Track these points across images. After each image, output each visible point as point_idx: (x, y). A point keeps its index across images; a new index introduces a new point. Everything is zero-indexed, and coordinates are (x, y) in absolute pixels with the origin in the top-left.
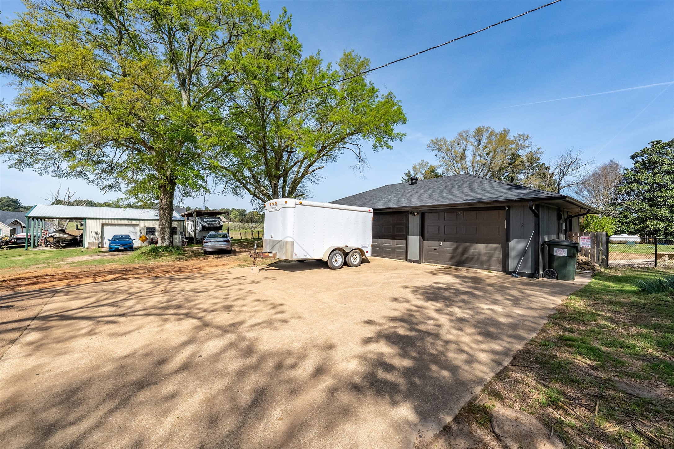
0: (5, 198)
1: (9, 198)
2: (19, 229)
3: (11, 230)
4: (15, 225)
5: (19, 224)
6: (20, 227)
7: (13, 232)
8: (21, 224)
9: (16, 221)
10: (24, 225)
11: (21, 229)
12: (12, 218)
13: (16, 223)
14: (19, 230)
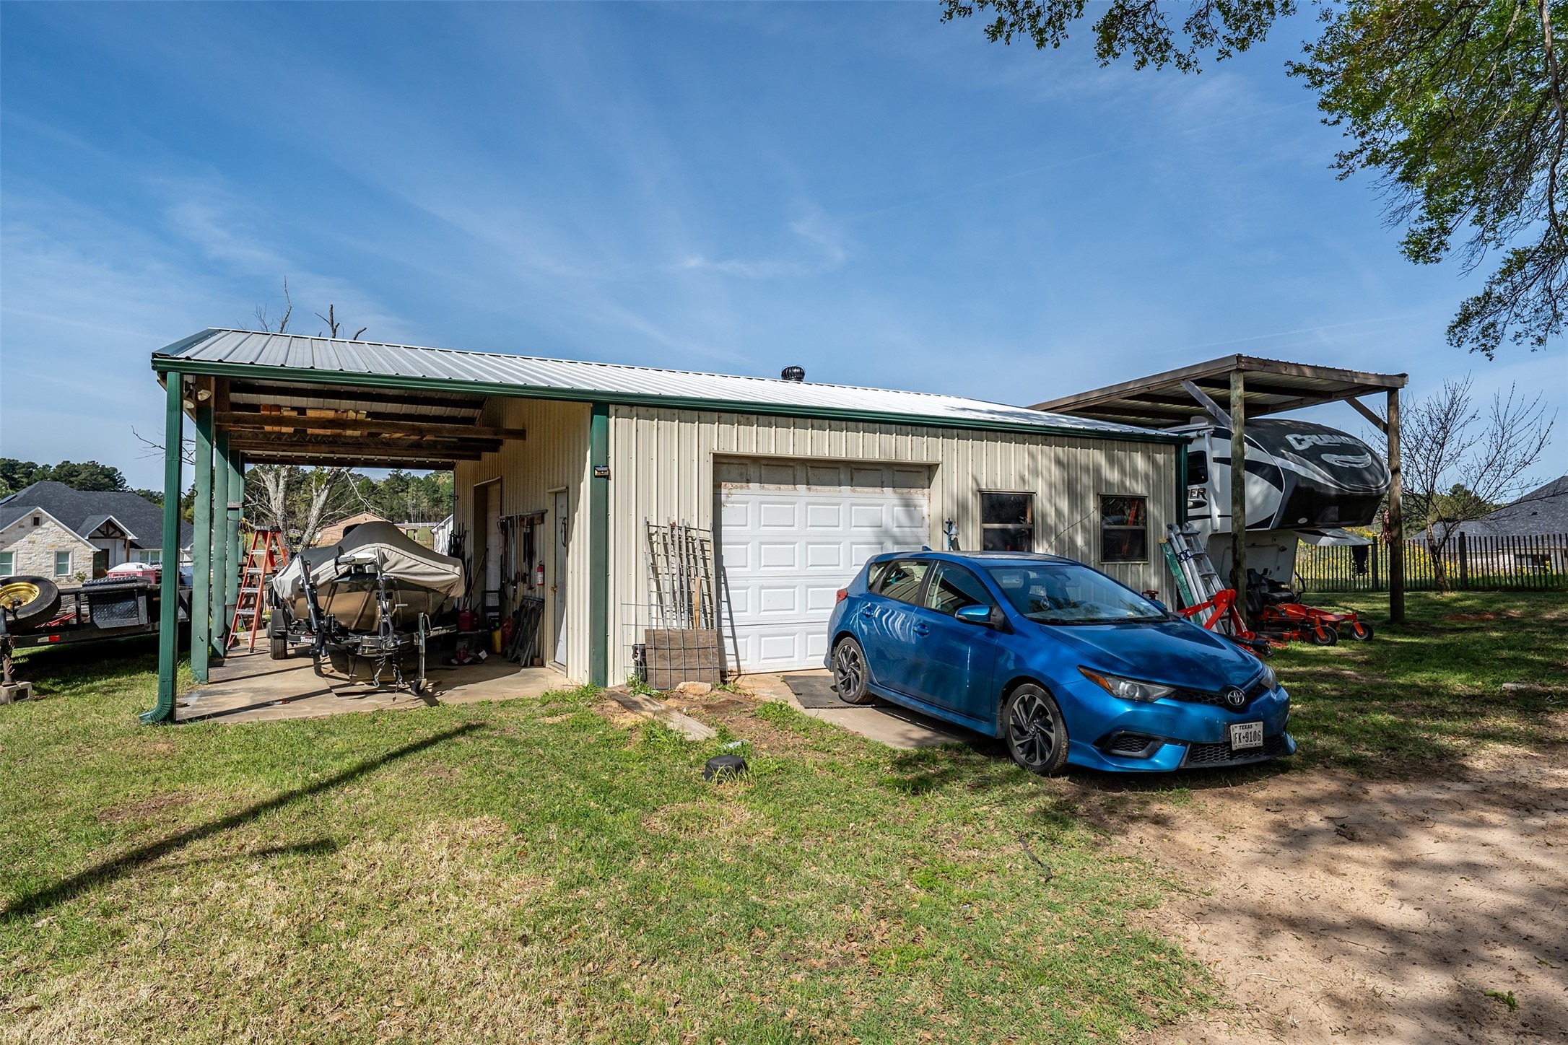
0: (86, 466)
1: (95, 465)
2: (118, 550)
3: (96, 555)
4: (107, 536)
5: (118, 534)
6: (120, 543)
7: (102, 562)
8: (123, 534)
9: (110, 523)
10: (131, 537)
11: (124, 553)
12: (100, 513)
13: (111, 530)
14: (118, 553)
